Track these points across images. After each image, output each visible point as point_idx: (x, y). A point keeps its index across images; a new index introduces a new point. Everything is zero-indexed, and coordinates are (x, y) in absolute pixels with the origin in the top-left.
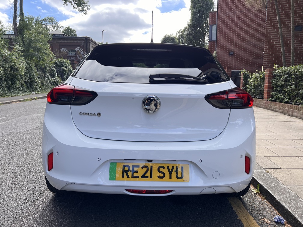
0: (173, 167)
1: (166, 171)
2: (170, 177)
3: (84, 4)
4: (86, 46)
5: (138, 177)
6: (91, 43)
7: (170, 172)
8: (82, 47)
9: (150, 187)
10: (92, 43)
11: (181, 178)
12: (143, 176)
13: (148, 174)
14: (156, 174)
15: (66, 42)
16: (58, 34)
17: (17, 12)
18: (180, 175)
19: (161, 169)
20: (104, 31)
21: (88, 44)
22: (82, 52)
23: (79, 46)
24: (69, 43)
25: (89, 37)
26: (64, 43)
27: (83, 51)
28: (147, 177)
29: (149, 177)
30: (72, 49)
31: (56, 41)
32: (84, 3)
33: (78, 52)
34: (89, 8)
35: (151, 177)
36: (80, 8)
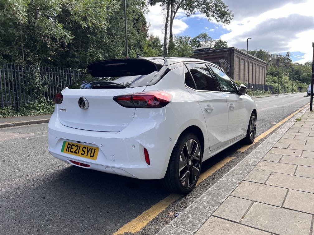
0: (90, 148)
1: (86, 150)
2: (87, 156)
3: (226, 16)
4: (230, 56)
5: (72, 152)
6: (235, 53)
7: (88, 152)
8: (227, 58)
9: (77, 160)
10: (237, 53)
11: (92, 157)
12: (75, 152)
13: (77, 151)
14: (81, 151)
15: (211, 56)
16: (205, 49)
17: (167, 35)
18: (92, 155)
19: (84, 149)
20: (249, 39)
21: (232, 54)
22: (226, 64)
23: (223, 57)
24: (214, 55)
25: (233, 47)
26: (210, 56)
27: (227, 62)
28: (76, 153)
29: (77, 153)
30: (216, 61)
31: (203, 55)
32: (227, 14)
33: (222, 64)
34: (232, 17)
35: (78, 154)
36: (223, 20)
